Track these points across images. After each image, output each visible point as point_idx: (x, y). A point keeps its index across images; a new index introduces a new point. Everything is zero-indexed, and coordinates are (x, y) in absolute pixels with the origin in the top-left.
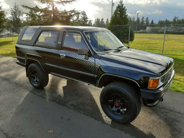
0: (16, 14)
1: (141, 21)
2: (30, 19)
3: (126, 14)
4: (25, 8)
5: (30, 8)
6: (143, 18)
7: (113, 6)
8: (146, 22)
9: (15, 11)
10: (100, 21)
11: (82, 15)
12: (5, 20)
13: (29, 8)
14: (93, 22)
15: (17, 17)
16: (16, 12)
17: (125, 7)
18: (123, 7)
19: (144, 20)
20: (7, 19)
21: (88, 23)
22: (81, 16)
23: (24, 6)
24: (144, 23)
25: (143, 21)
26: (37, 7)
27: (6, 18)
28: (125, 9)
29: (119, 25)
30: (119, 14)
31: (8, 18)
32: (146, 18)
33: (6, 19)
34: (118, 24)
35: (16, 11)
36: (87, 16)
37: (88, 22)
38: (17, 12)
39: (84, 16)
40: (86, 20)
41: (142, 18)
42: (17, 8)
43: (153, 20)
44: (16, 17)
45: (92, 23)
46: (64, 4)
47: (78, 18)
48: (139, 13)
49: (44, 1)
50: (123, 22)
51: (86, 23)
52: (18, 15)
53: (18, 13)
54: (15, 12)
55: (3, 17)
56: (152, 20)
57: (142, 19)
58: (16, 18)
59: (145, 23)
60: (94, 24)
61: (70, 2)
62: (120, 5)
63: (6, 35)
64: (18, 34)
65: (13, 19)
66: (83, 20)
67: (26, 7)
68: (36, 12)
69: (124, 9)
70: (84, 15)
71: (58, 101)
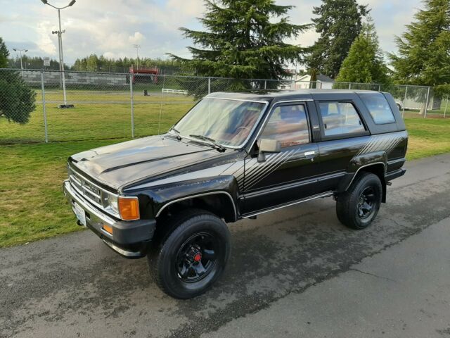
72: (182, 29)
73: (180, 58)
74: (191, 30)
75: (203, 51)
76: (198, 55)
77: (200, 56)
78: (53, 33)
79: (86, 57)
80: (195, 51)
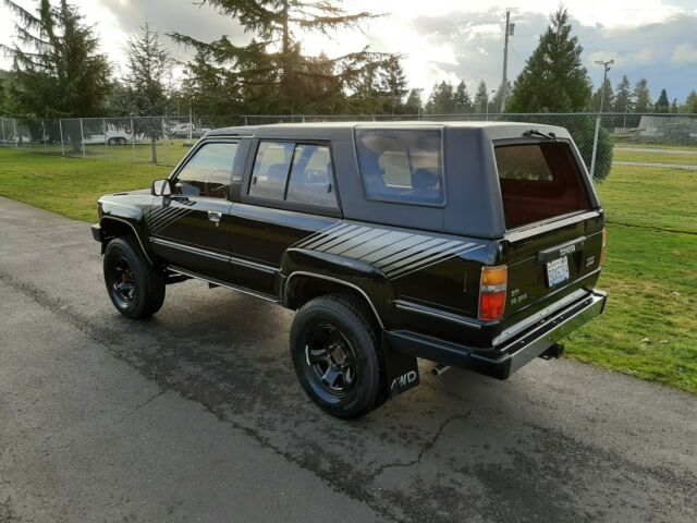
0: (149, 65)
1: (616, 93)
2: (196, 85)
3: (581, 68)
4: (183, 44)
5: (201, 46)
6: (626, 82)
7: (512, 34)
8: (637, 98)
9: (143, 54)
10: (455, 91)
11: (384, 72)
12: (108, 88)
13: (195, 43)
14: (425, 98)
15: (152, 76)
16: (149, 60)
17: (575, 39)
18: (568, 40)
19: (631, 89)
20: (116, 83)
21: (405, 100)
22: (382, 75)
23: (178, 38)
24: (631, 103)
25: (624, 94)
26: (225, 41)
27: (111, 81)
28: (576, 45)
29: (551, 111)
30: (548, 67)
31: (120, 81)
32: (639, 80)
33: (112, 86)
34: (545, 109)
35: (148, 54)
36: (403, 75)
37: (408, 95)
38: (154, 58)
39: (392, 76)
40: (399, 88)
41: (620, 81)
42: (152, 44)
43: (667, 92)
44: (150, 78)
45: (422, 99)
46: (327, 27)
47: (371, 81)
48: (612, 62)
49: (253, 18)
50: (568, 100)
51: (399, 101)
52: (156, 70)
53: (156, 61)
54: (144, 59)
55: (103, 78)
56: (664, 92)
57: (621, 87)
58: (149, 80)
59: (634, 100)
60: (430, 104)
61: (350, 22)
62: (555, 30)
63: (109, 144)
64: (153, 141)
65: (139, 85)
66: (389, 90)
67: (186, 39)
68: (220, 61)
69: (571, 46)
70: (393, 69)
71: (326, 466)
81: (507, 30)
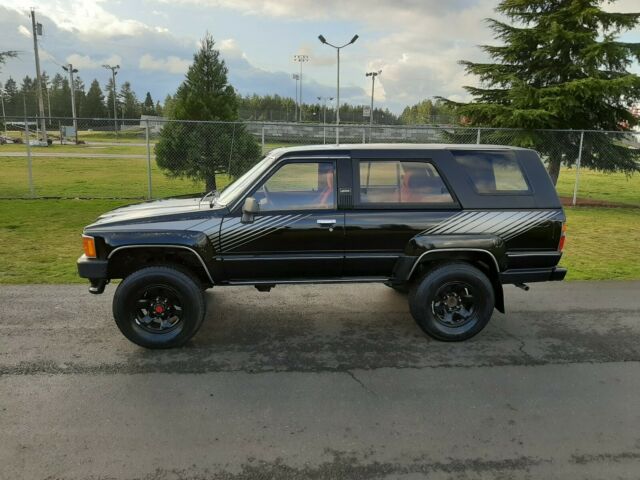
1: (105, 94)
8: (123, 99)
41: (108, 84)
72: (463, 62)
73: (453, 103)
74: (474, 62)
75: (489, 91)
76: (480, 97)
77: (484, 98)
78: (367, 75)
79: (417, 103)
80: (474, 91)
81: (34, 29)
